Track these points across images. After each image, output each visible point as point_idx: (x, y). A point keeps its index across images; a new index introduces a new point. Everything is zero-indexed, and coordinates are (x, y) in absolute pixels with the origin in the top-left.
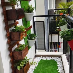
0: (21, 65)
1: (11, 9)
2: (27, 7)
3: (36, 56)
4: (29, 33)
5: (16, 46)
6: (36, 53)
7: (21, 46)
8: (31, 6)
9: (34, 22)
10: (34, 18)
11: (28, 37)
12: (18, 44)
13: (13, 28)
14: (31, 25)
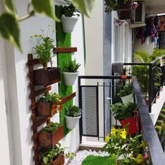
0: (49, 155)
1: (42, 67)
3: (81, 149)
4: (68, 105)
6: (81, 142)
7: (53, 125)
8: (75, 61)
9: (80, 87)
10: (81, 80)
11: (66, 111)
13: (42, 96)
14: (73, 92)
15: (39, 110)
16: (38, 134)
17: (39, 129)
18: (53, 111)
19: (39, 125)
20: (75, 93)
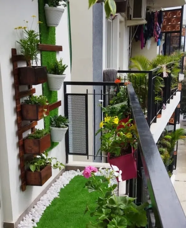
0: (36, 164)
2: (52, 64)
4: (53, 115)
5: (29, 132)
7: (39, 132)
8: (61, 61)
10: (67, 86)
11: (51, 121)
12: (33, 129)
13: (27, 98)
14: (59, 100)
15: (25, 113)
16: (24, 140)
17: (25, 135)
18: (40, 115)
19: (24, 131)
20: (60, 102)
